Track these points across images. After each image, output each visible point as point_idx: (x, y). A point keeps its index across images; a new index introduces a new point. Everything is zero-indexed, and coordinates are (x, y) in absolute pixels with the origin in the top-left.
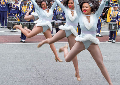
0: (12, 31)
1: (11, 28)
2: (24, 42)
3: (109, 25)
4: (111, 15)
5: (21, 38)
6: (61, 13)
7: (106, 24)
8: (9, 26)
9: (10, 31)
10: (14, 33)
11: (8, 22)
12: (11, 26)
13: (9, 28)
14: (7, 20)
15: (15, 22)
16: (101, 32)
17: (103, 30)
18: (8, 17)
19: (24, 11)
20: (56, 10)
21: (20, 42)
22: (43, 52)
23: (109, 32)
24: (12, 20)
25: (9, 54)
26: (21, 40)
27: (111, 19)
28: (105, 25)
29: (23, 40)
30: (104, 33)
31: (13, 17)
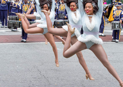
0: (13, 31)
1: (12, 27)
2: (25, 42)
3: (113, 24)
4: (114, 15)
5: (22, 38)
6: (63, 12)
7: (110, 23)
8: (9, 26)
9: (11, 30)
10: (15, 32)
11: (9, 21)
12: (12, 26)
13: (9, 28)
14: (8, 19)
15: (16, 21)
16: (104, 31)
17: (106, 30)
18: (8, 17)
19: (25, 11)
20: (58, 9)
21: (21, 41)
22: (45, 52)
23: (112, 31)
24: (12, 19)
25: (9, 54)
26: (22, 40)
27: (114, 18)
28: (108, 25)
29: (24, 40)
30: (107, 32)
31: (14, 16)
